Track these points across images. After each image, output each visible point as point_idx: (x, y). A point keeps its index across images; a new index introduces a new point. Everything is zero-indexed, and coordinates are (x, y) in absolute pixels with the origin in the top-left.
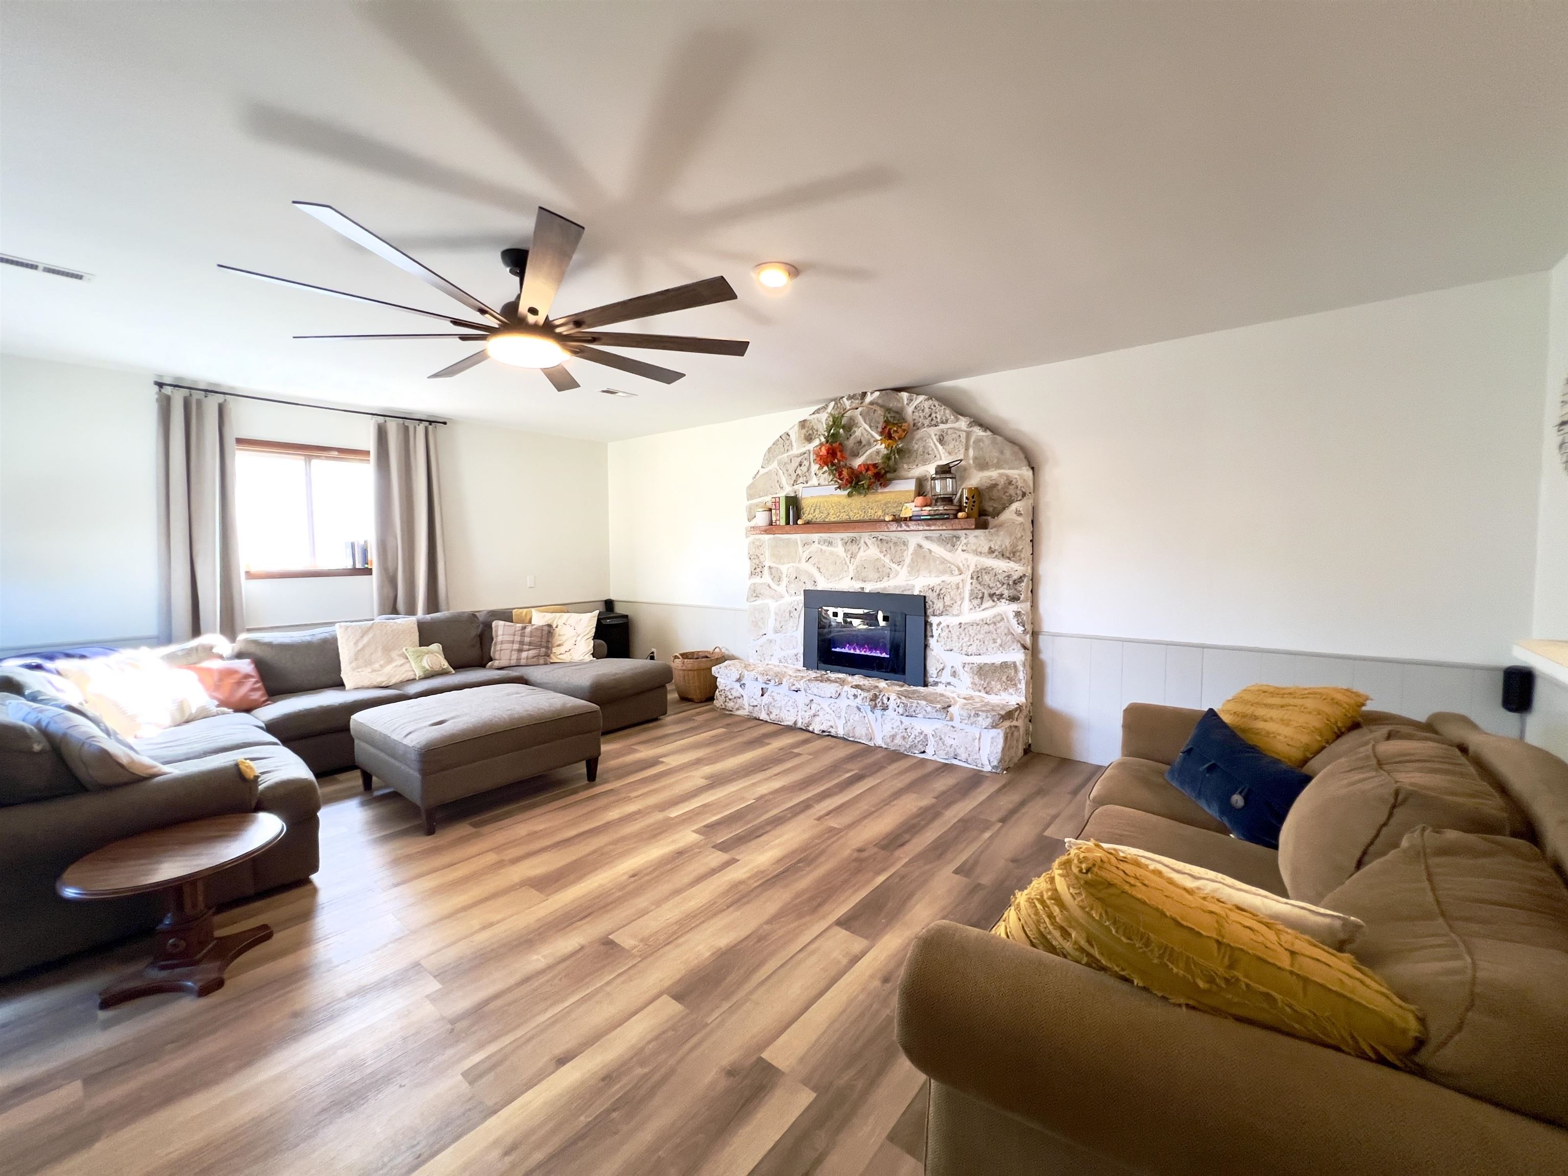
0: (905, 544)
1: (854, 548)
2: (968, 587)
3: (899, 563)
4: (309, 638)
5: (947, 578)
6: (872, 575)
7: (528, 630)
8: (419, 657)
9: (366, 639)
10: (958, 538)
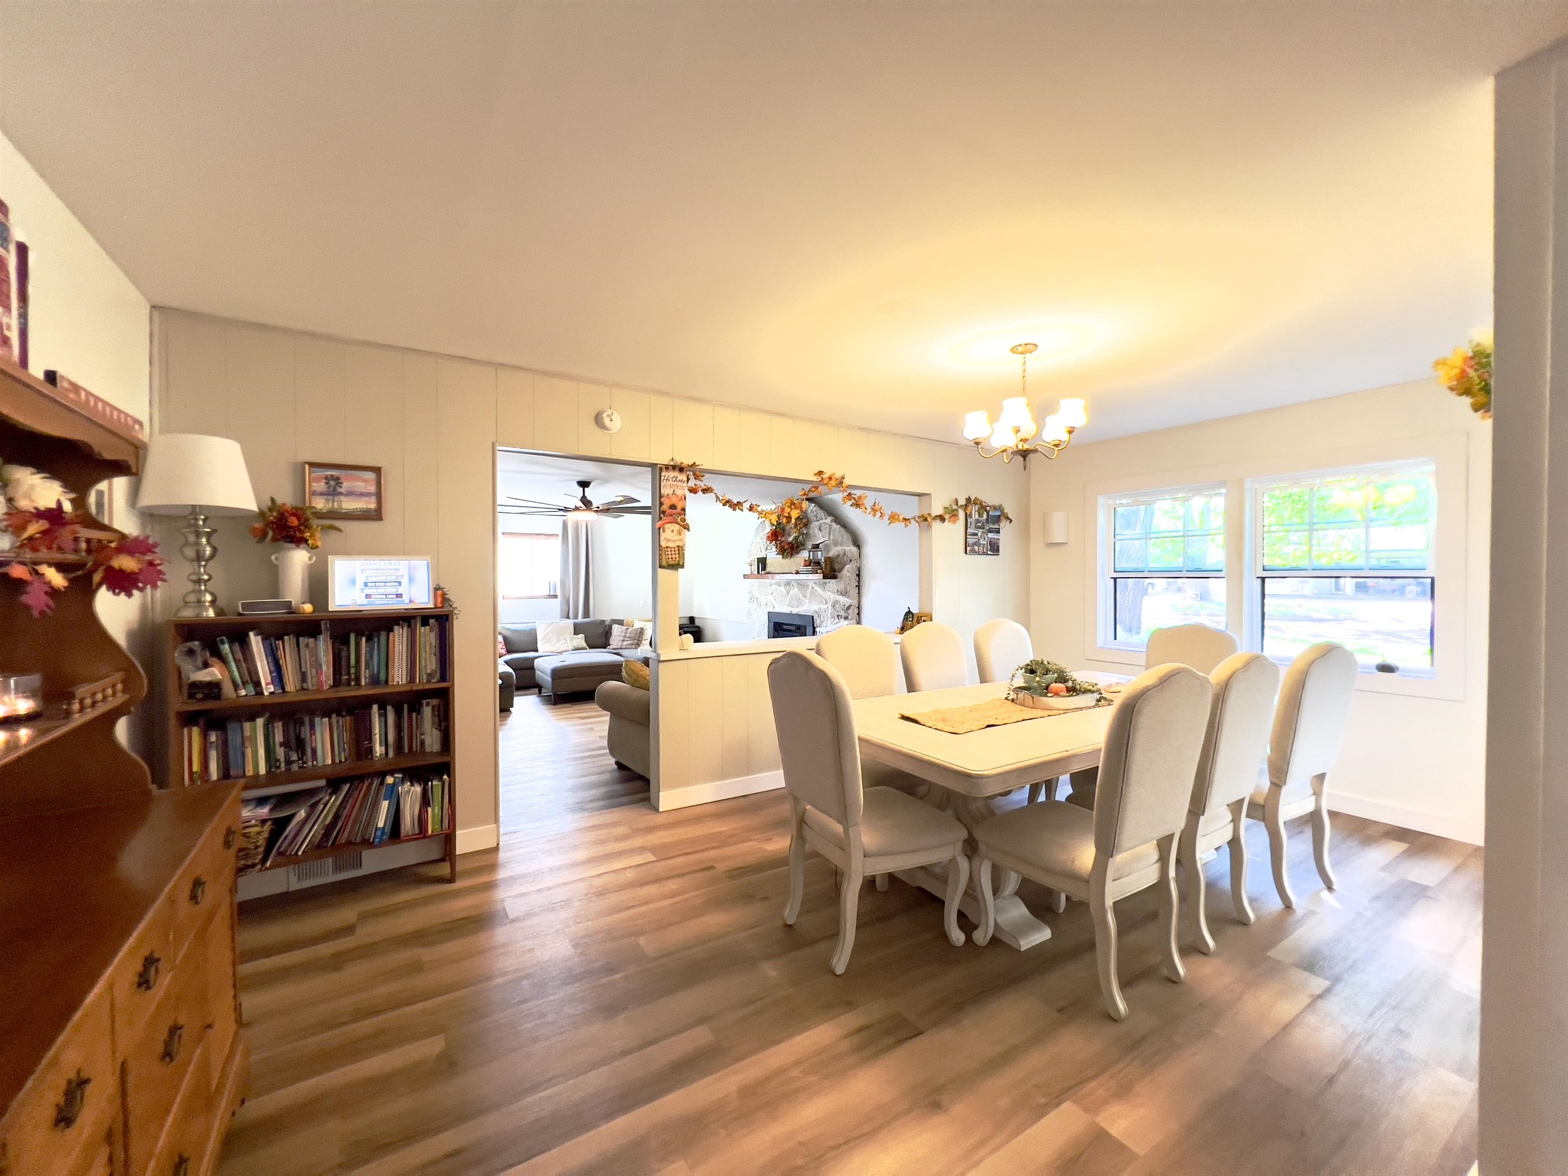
0: (808, 586)
1: (788, 588)
2: (830, 611)
3: (805, 597)
4: (525, 628)
5: (821, 606)
6: (795, 604)
7: (629, 630)
8: (572, 640)
9: (549, 629)
10: (826, 584)
